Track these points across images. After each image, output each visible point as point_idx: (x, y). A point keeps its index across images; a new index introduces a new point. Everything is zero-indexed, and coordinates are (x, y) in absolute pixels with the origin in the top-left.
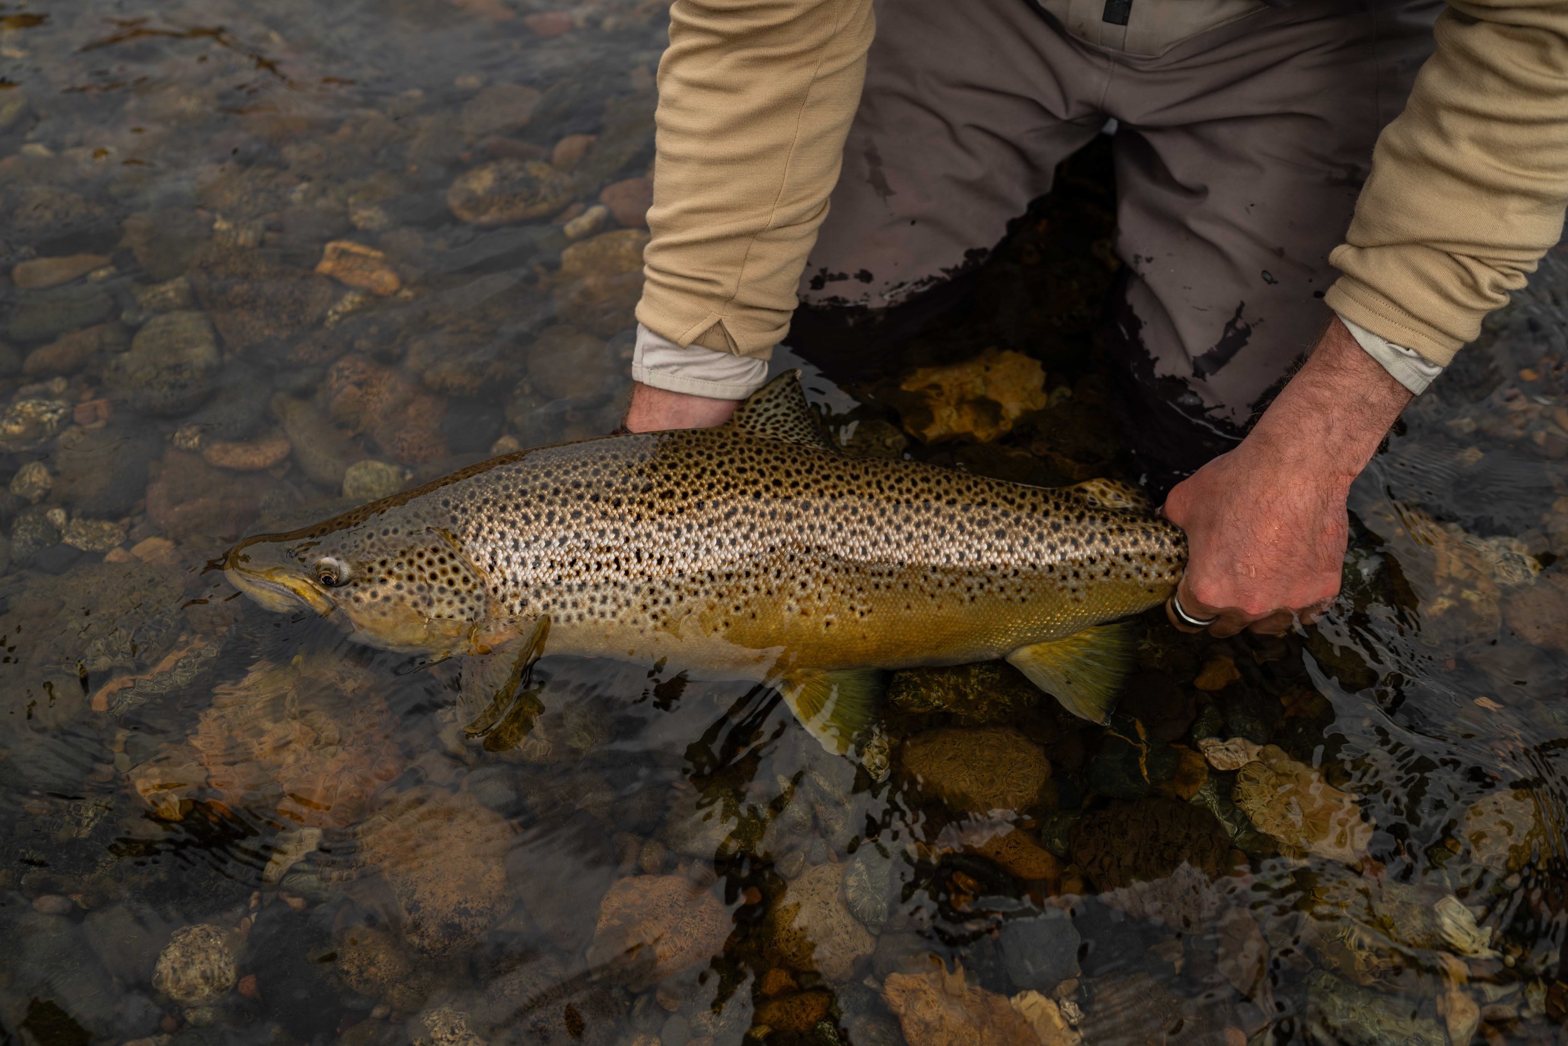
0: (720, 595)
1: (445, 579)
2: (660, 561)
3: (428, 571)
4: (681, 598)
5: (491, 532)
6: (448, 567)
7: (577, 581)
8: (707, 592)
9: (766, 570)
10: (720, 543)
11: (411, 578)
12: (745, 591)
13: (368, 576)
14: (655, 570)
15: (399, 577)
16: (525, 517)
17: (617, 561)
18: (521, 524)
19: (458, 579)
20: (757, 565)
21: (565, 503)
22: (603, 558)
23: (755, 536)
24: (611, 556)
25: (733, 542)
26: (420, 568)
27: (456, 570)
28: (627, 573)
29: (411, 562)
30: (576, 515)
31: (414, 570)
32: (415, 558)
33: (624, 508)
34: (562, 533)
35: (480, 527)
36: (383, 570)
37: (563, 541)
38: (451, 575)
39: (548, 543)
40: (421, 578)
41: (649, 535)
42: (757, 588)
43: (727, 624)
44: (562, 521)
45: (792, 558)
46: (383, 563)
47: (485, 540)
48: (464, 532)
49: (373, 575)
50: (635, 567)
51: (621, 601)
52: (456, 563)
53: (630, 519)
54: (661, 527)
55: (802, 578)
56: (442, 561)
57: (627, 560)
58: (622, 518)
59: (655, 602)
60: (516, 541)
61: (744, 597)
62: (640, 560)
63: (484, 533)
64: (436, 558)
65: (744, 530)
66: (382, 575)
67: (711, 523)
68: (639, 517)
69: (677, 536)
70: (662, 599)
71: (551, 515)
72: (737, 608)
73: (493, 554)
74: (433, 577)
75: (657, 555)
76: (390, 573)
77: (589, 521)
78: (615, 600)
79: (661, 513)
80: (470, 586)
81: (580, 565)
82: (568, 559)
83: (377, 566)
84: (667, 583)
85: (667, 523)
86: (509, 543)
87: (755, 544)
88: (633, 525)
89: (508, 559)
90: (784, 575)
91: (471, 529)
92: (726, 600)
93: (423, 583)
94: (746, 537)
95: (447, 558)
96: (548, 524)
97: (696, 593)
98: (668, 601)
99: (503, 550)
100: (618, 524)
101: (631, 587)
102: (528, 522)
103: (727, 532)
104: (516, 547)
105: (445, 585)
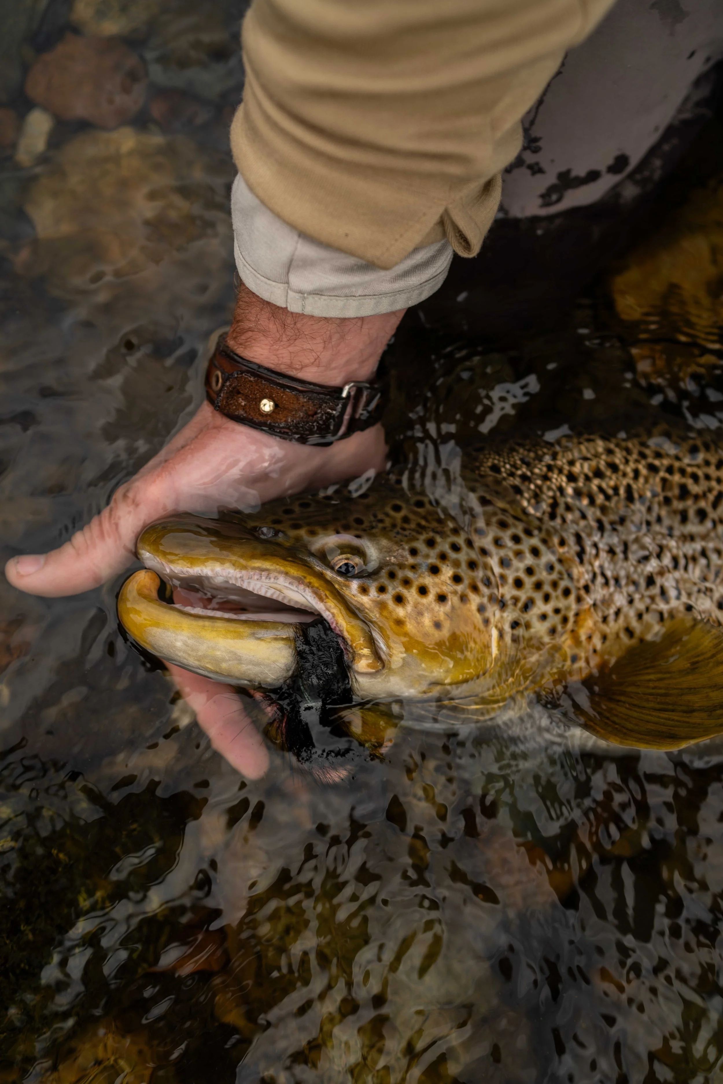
1: (521, 565)
3: (497, 554)
5: (568, 508)
6: (525, 547)
13: (411, 560)
15: (456, 564)
19: (539, 565)
26: (486, 551)
27: (536, 552)
29: (470, 542)
31: (476, 554)
35: (555, 504)
36: (432, 553)
38: (529, 560)
40: (486, 566)
46: (430, 543)
47: (564, 520)
49: (419, 559)
56: (515, 540)
64: (505, 536)
66: (433, 560)
73: (578, 538)
74: (506, 562)
76: (443, 557)
83: (420, 545)
86: (594, 525)
93: (489, 573)
95: (522, 535)
99: (589, 533)
104: (601, 529)
105: (522, 575)
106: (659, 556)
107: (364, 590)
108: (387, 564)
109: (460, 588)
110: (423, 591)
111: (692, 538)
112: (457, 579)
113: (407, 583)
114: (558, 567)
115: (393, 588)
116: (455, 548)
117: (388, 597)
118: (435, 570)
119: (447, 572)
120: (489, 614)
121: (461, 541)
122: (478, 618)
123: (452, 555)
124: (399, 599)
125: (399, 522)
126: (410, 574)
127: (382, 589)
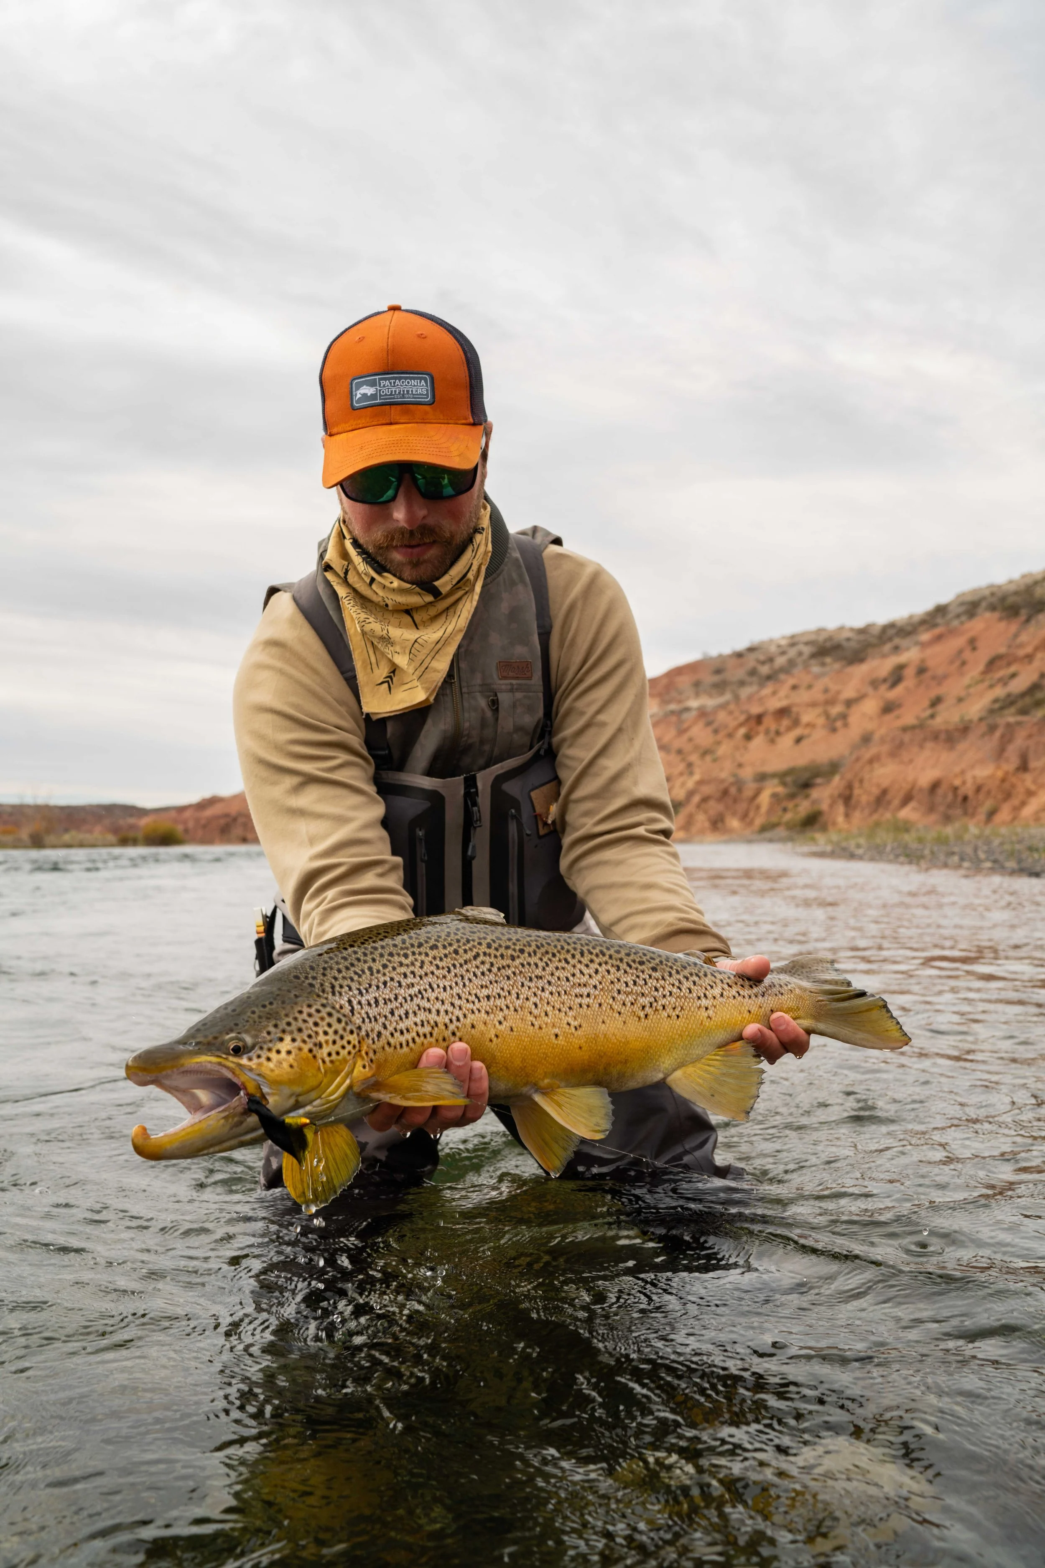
0: (487, 1013)
1: (325, 1023)
2: (445, 989)
3: (311, 1021)
4: (465, 1016)
5: (341, 987)
6: (324, 1013)
7: (402, 1012)
8: (479, 1011)
9: (509, 992)
10: (475, 975)
11: (300, 1030)
12: (501, 1010)
13: (269, 1038)
14: (443, 995)
15: (291, 1032)
16: (356, 973)
17: (420, 992)
18: (356, 978)
19: (333, 1021)
20: (503, 989)
21: (374, 960)
22: (412, 991)
23: (495, 970)
24: (416, 989)
25: (483, 974)
26: (305, 1021)
27: (330, 1015)
28: (428, 1000)
29: (296, 1019)
30: (385, 966)
31: (300, 1024)
32: (297, 1015)
33: (411, 958)
34: (382, 979)
35: (333, 987)
36: (278, 1031)
37: (385, 983)
38: (328, 1020)
39: (378, 987)
40: (307, 1028)
41: (432, 973)
42: (508, 1007)
43: (497, 1036)
44: (378, 972)
45: (523, 985)
46: (276, 1026)
47: (340, 994)
48: (323, 991)
49: (272, 1036)
50: (432, 996)
51: (432, 1022)
52: (328, 1009)
53: (418, 964)
54: (438, 967)
55: (533, 999)
56: (318, 1011)
57: (426, 990)
58: (413, 964)
59: (451, 1021)
60: (359, 989)
61: (501, 1014)
62: (433, 990)
63: (337, 988)
64: (313, 1010)
65: (488, 966)
67: (466, 962)
68: (423, 962)
69: (449, 972)
70: (454, 1018)
71: (370, 969)
72: (500, 1023)
73: (350, 1002)
74: (316, 1024)
75: (442, 985)
76: (284, 1031)
77: (394, 969)
78: (428, 1022)
79: (435, 958)
80: (343, 1024)
81: (400, 999)
82: (392, 997)
83: (272, 1029)
84: (452, 1004)
85: (440, 964)
86: (356, 992)
87: (496, 975)
88: (421, 967)
89: (360, 1003)
90: (521, 997)
91: (329, 989)
92: (492, 1016)
93: (310, 1032)
94: (490, 971)
95: (321, 1008)
96: (372, 974)
97: (473, 1012)
98: (458, 1020)
99: (355, 997)
100: (412, 968)
101: (434, 1011)
102: (360, 976)
103: (477, 967)
104: (361, 993)
105: (326, 1028)
106: (396, 999)
107: (250, 1059)
108: (258, 1043)
109: (296, 1044)
110: (278, 1052)
111: (413, 985)
112: (294, 1040)
113: (270, 1050)
114: (344, 1019)
115: (265, 1054)
116: (289, 1024)
117: (263, 1060)
118: (281, 1040)
119: (288, 1038)
120: (315, 1052)
121: (290, 1020)
122: (310, 1055)
123: (288, 1028)
124: (269, 1059)
125: (257, 1019)
126: (270, 1045)
127: (259, 1057)
